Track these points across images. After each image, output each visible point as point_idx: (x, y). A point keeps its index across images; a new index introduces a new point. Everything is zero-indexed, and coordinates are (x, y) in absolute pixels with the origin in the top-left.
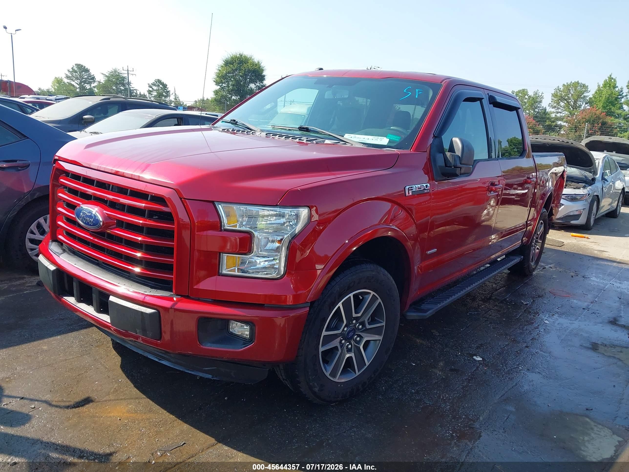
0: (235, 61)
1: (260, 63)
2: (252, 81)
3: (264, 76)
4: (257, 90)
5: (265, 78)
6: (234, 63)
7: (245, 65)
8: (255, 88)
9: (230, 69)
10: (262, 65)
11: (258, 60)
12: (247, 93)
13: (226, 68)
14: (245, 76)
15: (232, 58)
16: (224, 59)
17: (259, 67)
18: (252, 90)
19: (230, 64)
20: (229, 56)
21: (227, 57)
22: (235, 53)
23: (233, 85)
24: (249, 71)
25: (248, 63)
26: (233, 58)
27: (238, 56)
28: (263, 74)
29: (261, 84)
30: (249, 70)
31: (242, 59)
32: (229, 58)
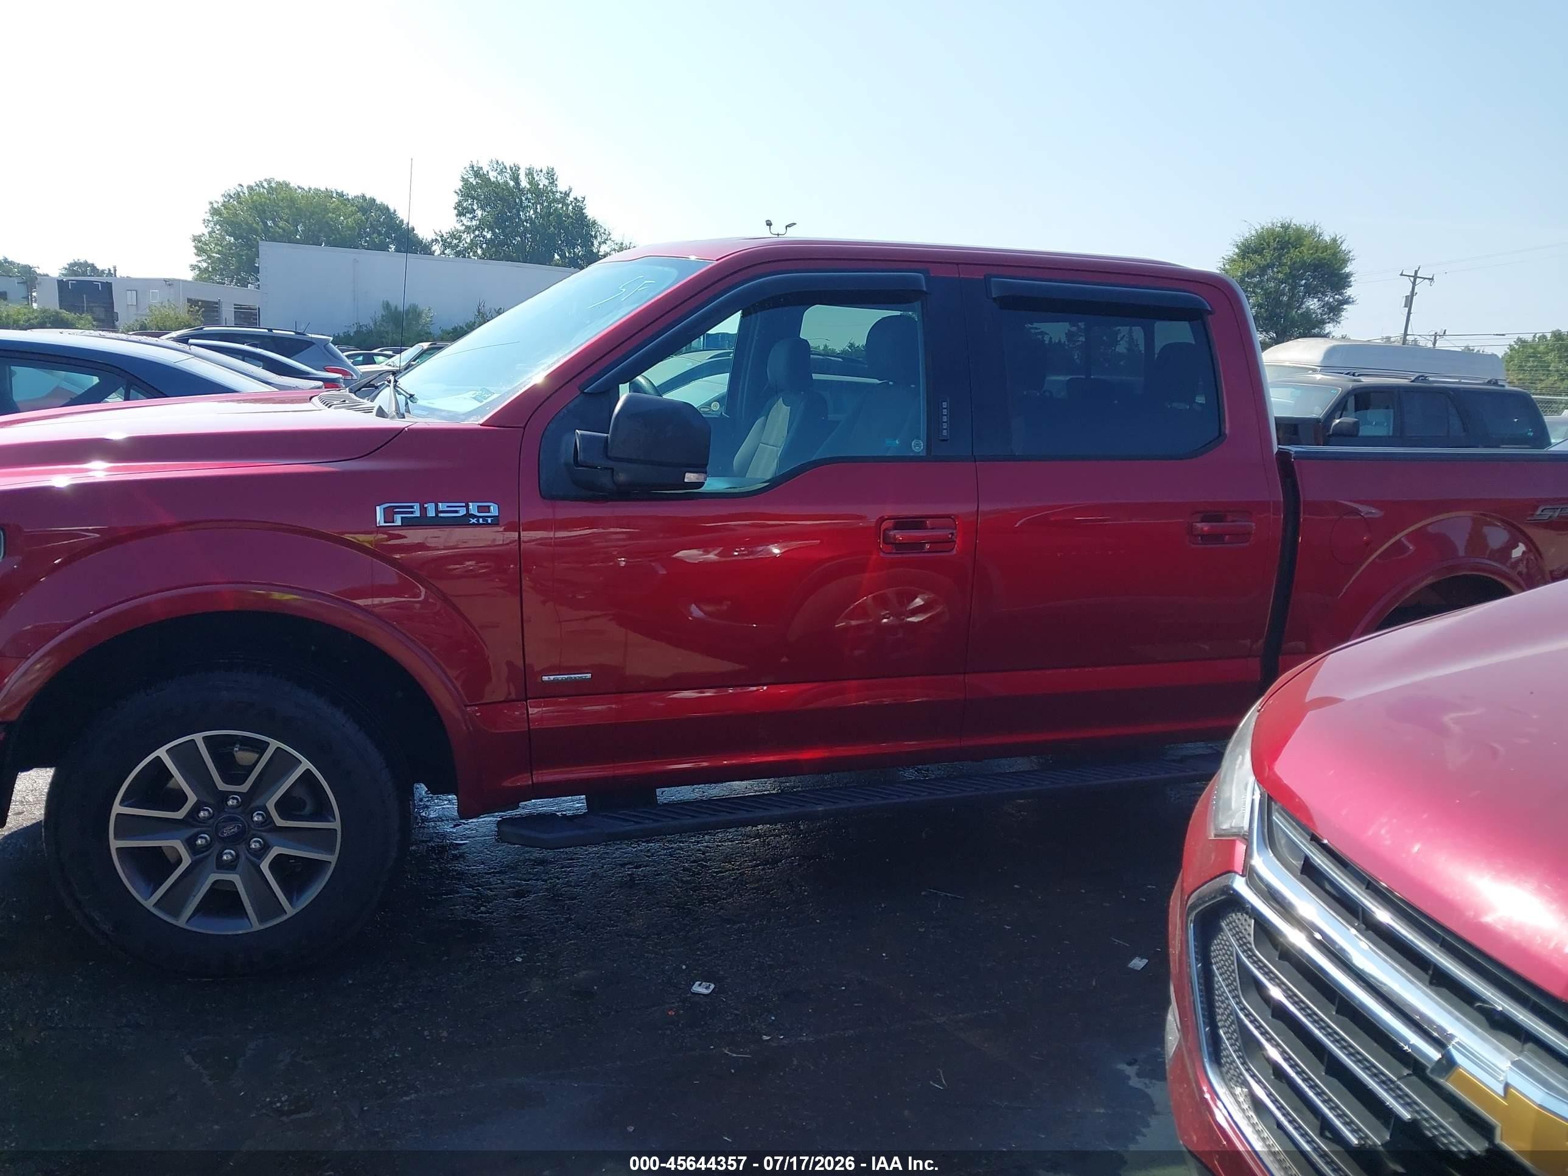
0: (1268, 245)
1: (1339, 242)
2: (1311, 291)
3: (1348, 275)
4: (1325, 314)
5: (1350, 282)
6: (1264, 249)
7: (1294, 253)
8: (1319, 308)
9: (1253, 267)
10: (1343, 249)
11: (1333, 236)
12: (1294, 324)
13: (1242, 263)
14: (1293, 278)
15: (1260, 237)
16: (1240, 240)
17: (1334, 254)
18: (1307, 314)
19: (1255, 252)
20: (1253, 232)
21: (1247, 235)
22: (1270, 225)
23: (1260, 306)
24: (1304, 266)
25: (1302, 245)
26: (1263, 237)
27: (1277, 229)
28: (1343, 271)
29: (1336, 297)
30: (1304, 263)
31: (1287, 238)
32: (1253, 238)
